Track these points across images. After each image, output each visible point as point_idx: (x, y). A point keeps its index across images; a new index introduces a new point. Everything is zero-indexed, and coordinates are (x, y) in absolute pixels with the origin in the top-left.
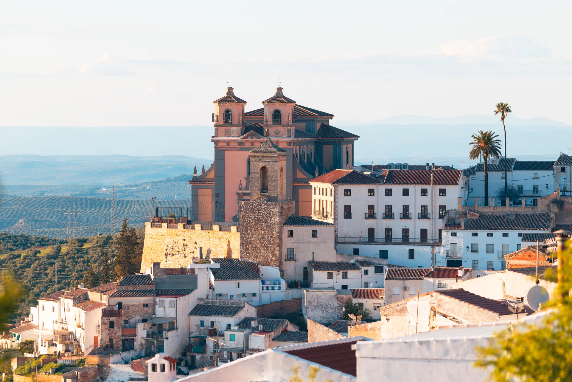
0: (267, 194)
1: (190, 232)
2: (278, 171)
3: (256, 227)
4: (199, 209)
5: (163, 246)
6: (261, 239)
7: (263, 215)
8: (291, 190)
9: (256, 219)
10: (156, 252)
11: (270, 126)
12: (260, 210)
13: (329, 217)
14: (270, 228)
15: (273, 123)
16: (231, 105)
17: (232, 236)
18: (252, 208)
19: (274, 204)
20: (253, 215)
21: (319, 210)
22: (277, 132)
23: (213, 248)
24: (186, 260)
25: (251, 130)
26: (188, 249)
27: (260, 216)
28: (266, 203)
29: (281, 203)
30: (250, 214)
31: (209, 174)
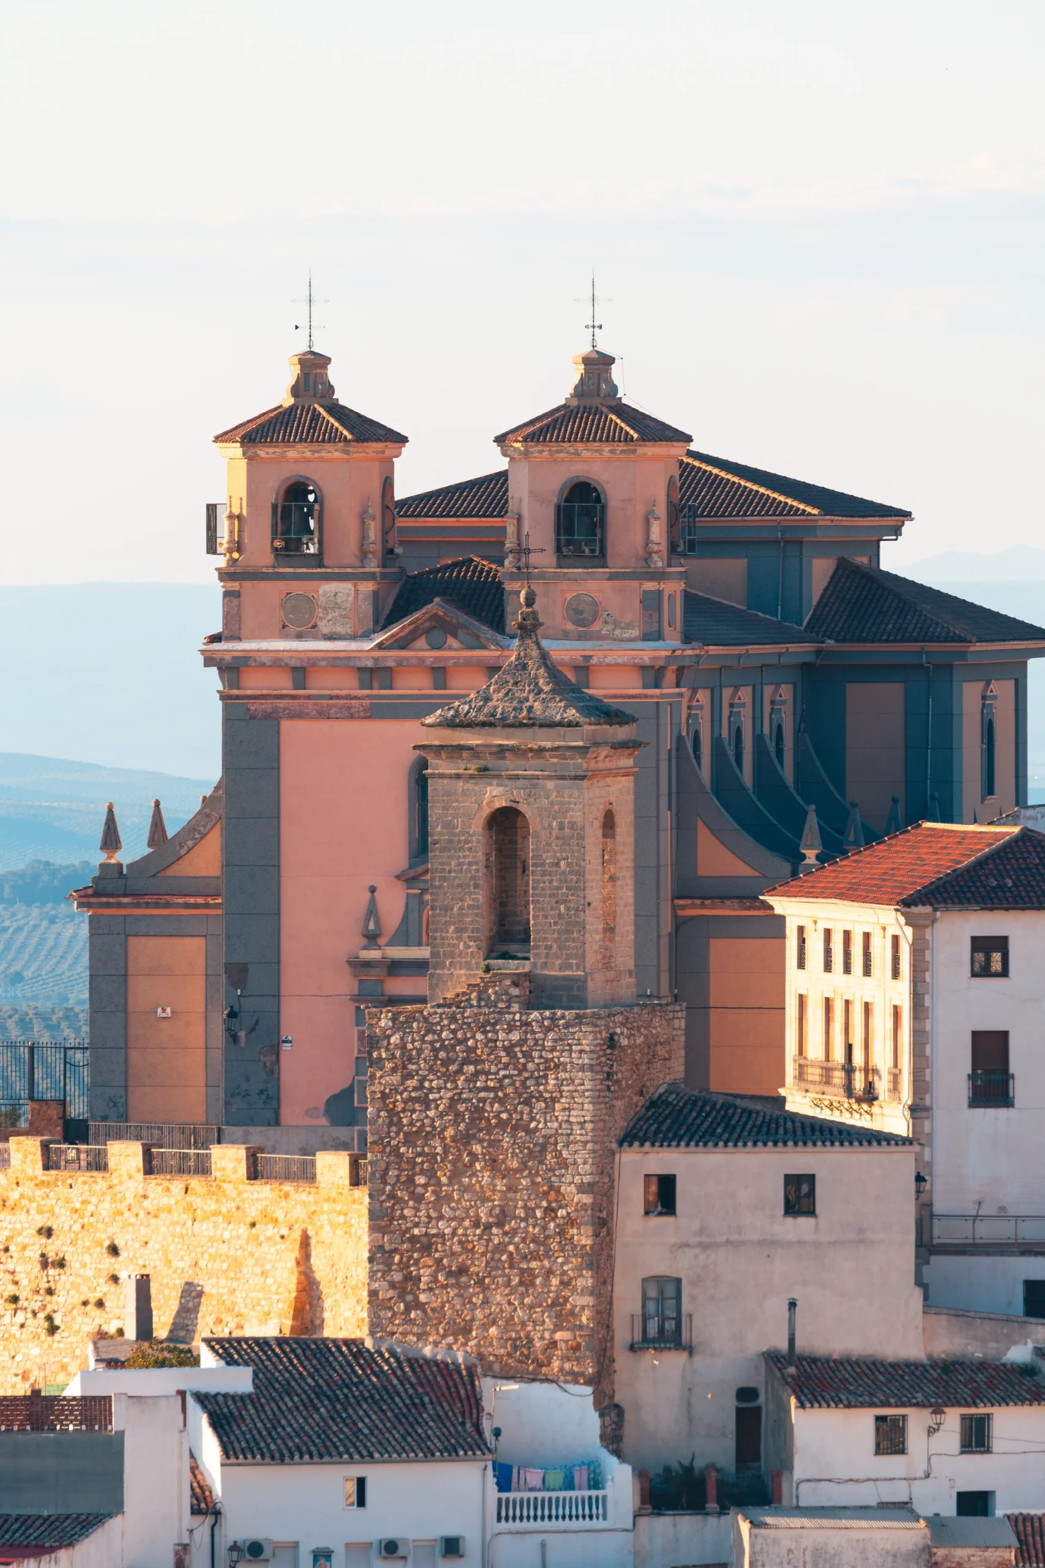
0: (526, 967)
1: (79, 1188)
2: (589, 831)
3: (459, 1158)
4: (134, 1056)
6: (488, 1227)
7: (502, 1088)
8: (664, 941)
9: (461, 1107)
11: (543, 576)
12: (484, 1057)
13: (881, 1097)
14: (541, 1162)
15: (558, 558)
16: (316, 455)
17: (325, 1207)
18: (438, 1045)
19: (567, 1026)
20: (445, 1088)
21: (827, 1059)
22: (581, 613)
23: (214, 1280)
24: (55, 1345)
25: (432, 601)
26: (68, 1286)
27: (482, 1095)
28: (517, 1017)
29: (609, 1016)
30: (427, 1084)
31: (188, 851)
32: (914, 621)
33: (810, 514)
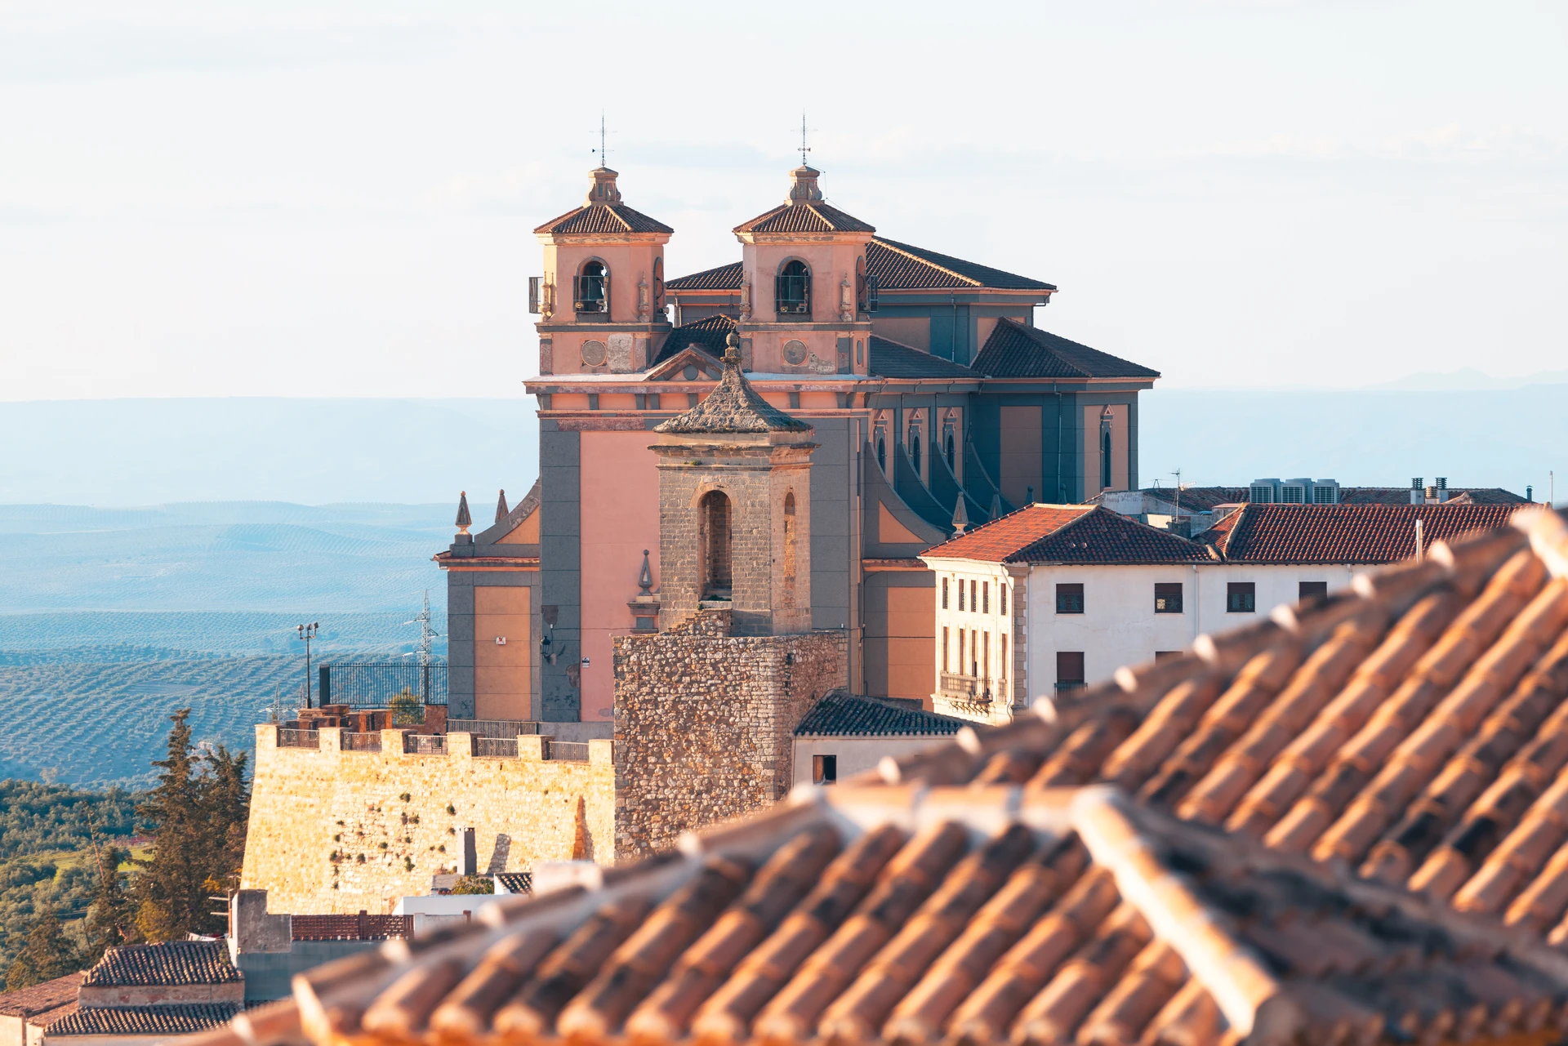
0: (728, 606)
1: (428, 765)
2: (774, 507)
3: (679, 743)
4: (480, 672)
5: (324, 823)
6: (699, 793)
7: (709, 692)
8: (854, 590)
9: (681, 707)
10: (295, 847)
12: (697, 671)
13: (994, 700)
14: (737, 747)
15: (778, 315)
16: (606, 242)
17: (595, 780)
18: (664, 662)
19: (755, 649)
20: (669, 692)
21: (962, 673)
22: (794, 354)
23: (520, 832)
24: (412, 878)
25: (688, 346)
26: (421, 836)
27: (696, 698)
28: (720, 642)
29: (787, 641)
30: (656, 690)
31: (518, 526)
32: (1049, 362)
33: (974, 286)
